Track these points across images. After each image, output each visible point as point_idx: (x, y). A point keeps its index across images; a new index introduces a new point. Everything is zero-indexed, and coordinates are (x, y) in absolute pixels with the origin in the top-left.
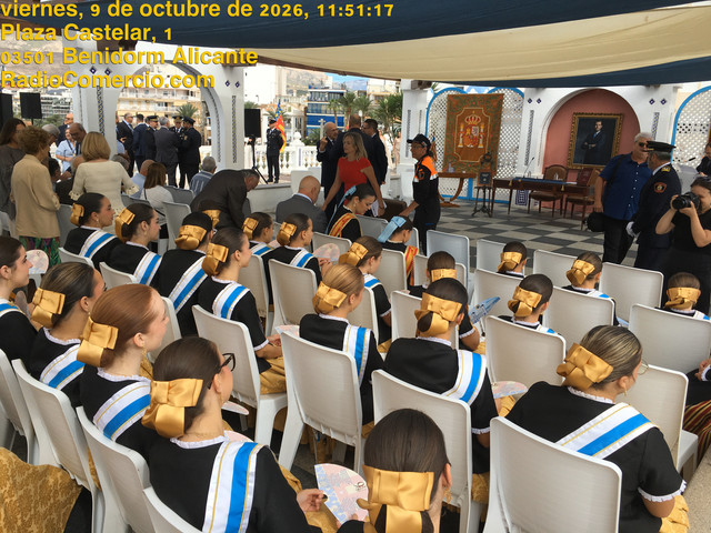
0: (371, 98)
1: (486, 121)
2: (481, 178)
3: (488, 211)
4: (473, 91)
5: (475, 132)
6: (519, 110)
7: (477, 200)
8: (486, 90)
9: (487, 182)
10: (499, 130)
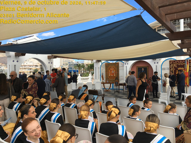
0: (85, 65)
1: (115, 69)
2: (115, 83)
3: (118, 92)
4: (111, 62)
5: (113, 72)
6: (123, 66)
7: (115, 89)
8: (114, 62)
9: (117, 84)
10: (119, 71)
